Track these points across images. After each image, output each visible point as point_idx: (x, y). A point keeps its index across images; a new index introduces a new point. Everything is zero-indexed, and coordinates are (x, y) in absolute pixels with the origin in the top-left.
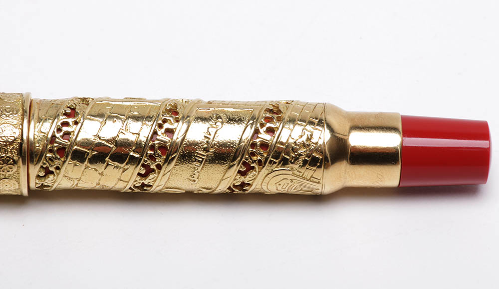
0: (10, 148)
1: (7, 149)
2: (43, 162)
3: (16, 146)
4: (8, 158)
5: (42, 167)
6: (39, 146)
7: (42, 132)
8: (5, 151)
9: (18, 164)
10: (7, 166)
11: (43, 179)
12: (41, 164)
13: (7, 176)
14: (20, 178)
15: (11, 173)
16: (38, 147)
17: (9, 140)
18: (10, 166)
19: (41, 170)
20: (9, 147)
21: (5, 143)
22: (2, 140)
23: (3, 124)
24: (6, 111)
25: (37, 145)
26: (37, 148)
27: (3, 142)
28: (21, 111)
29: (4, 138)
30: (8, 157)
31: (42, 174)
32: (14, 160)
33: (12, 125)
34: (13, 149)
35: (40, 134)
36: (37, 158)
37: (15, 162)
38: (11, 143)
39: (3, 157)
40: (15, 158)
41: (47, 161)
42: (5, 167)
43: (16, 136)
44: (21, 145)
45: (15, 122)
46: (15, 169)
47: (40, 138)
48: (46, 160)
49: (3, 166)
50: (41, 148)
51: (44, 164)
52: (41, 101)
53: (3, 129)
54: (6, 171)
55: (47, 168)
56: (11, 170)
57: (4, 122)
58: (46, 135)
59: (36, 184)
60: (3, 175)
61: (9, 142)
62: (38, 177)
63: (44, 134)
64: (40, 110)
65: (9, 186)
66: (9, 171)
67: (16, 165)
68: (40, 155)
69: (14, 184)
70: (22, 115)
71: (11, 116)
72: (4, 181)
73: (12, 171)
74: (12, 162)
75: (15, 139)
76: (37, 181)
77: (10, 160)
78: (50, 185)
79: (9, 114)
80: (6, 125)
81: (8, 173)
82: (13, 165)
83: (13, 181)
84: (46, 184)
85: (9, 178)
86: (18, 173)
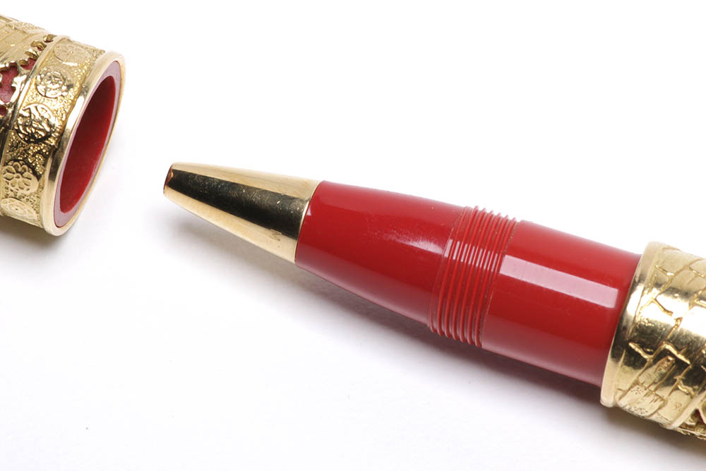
0: (33, 149)
1: (29, 149)
10: (21, 179)
14: (42, 206)
15: (26, 192)
17: (36, 135)
18: (25, 180)
21: (27, 139)
22: (23, 132)
24: (50, 79)
27: (25, 135)
28: (75, 89)
29: (29, 130)
30: (27, 164)
32: (35, 173)
33: (51, 110)
34: (38, 153)
37: (37, 176)
38: (38, 142)
39: (18, 161)
40: (38, 169)
42: (17, 180)
44: (54, 150)
45: (58, 105)
46: (34, 188)
49: (15, 176)
53: (33, 113)
54: (17, 187)
56: (26, 187)
57: (38, 99)
60: (12, 190)
61: (34, 138)
65: (20, 211)
66: (22, 189)
67: (37, 182)
69: (29, 211)
70: (74, 97)
71: (55, 92)
72: (13, 201)
73: (28, 190)
74: (32, 176)
75: (46, 138)
77: (28, 171)
79: (53, 87)
80: (39, 105)
81: (21, 191)
82: (32, 179)
83: (29, 207)
85: (22, 199)
86: (38, 197)
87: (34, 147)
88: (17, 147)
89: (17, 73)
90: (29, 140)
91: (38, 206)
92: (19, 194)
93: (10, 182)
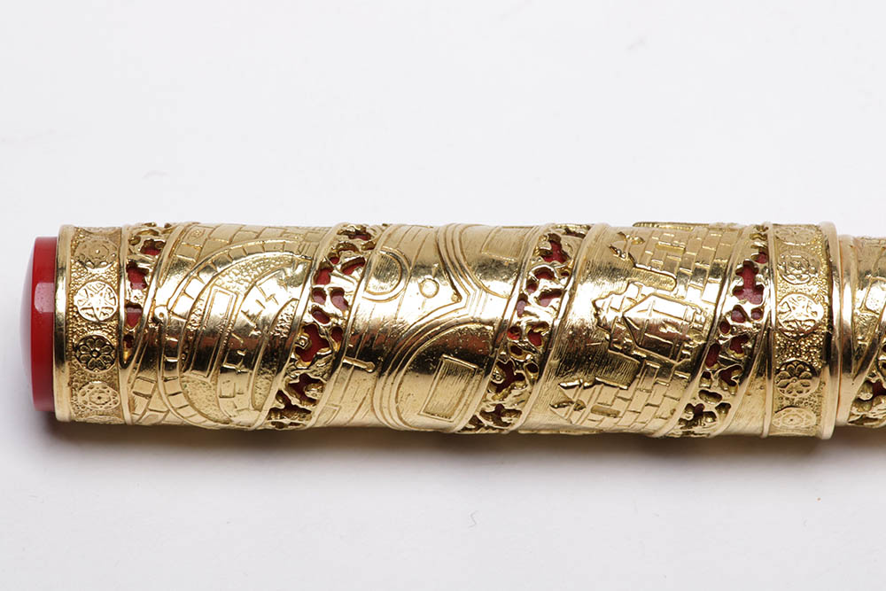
0: (805, 344)
1: (800, 345)
2: (870, 372)
3: (818, 339)
4: (801, 366)
5: (867, 382)
6: (863, 340)
7: (868, 310)
8: (796, 350)
9: (822, 376)
10: (799, 382)
11: (867, 407)
12: (865, 375)
13: (795, 401)
14: (823, 406)
15: (805, 395)
16: (861, 340)
17: (804, 328)
18: (804, 381)
19: (866, 387)
20: (803, 343)
21: (795, 335)
22: (789, 329)
23: (789, 294)
24: (792, 265)
25: (860, 337)
26: (860, 342)
27: (792, 332)
28: (825, 266)
29: (794, 325)
30: (801, 363)
31: (866, 396)
32: (813, 370)
33: (809, 296)
34: (812, 346)
35: (865, 314)
36: (859, 365)
37: (815, 373)
38: (808, 335)
39: (791, 363)
40: (815, 364)
41: (879, 370)
42: (794, 384)
43: (818, 318)
44: (828, 337)
45: (815, 289)
46: (814, 387)
47: (866, 322)
48: (878, 367)
49: (790, 380)
50: (867, 344)
51: (874, 376)
52: (856, 240)
53: (791, 305)
54: (794, 392)
55: (879, 383)
56: (805, 389)
57: (790, 289)
58: (877, 316)
59: (851, 415)
60: (787, 399)
61: (803, 331)
62: (858, 401)
63: (873, 314)
64: (859, 261)
65: (796, 420)
66: (801, 392)
67: (817, 380)
68: (866, 357)
69: (807, 417)
70: (828, 275)
71: (804, 276)
72: (789, 411)
73: (808, 391)
74: (810, 374)
75: (816, 327)
76: (855, 410)
77: (805, 370)
78: (880, 417)
79: (800, 272)
80: (795, 296)
81: (799, 396)
82: (810, 378)
83: (808, 412)
84: (871, 416)
85: (801, 405)
86: (819, 396)
87: (805, 341)
88: (785, 348)
89: (756, 271)
90: (798, 335)
91: (819, 406)
92: (796, 399)
93: (785, 390)
